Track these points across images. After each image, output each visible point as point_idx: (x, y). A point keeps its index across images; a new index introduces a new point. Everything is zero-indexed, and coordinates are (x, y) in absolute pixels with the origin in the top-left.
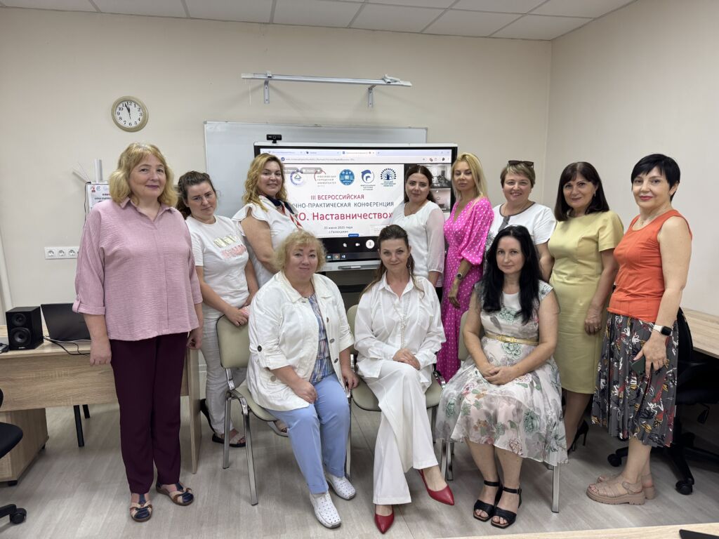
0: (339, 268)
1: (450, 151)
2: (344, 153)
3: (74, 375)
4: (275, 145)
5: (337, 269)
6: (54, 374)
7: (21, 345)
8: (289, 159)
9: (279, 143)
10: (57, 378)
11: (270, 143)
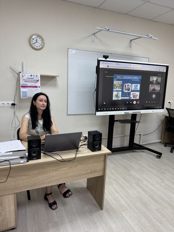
0: (125, 113)
1: (166, 67)
2: (130, 65)
3: (56, 170)
4: (106, 60)
5: (124, 114)
6: (47, 170)
7: (34, 157)
8: (110, 67)
9: (108, 59)
10: (48, 172)
11: (104, 59)
